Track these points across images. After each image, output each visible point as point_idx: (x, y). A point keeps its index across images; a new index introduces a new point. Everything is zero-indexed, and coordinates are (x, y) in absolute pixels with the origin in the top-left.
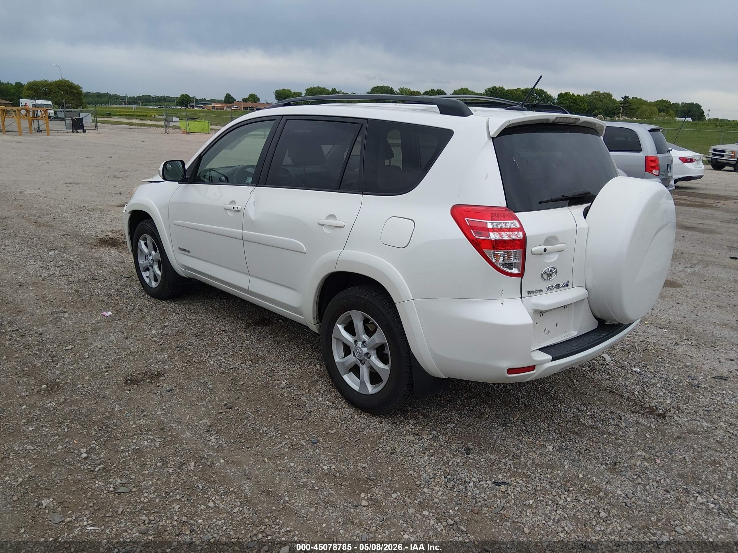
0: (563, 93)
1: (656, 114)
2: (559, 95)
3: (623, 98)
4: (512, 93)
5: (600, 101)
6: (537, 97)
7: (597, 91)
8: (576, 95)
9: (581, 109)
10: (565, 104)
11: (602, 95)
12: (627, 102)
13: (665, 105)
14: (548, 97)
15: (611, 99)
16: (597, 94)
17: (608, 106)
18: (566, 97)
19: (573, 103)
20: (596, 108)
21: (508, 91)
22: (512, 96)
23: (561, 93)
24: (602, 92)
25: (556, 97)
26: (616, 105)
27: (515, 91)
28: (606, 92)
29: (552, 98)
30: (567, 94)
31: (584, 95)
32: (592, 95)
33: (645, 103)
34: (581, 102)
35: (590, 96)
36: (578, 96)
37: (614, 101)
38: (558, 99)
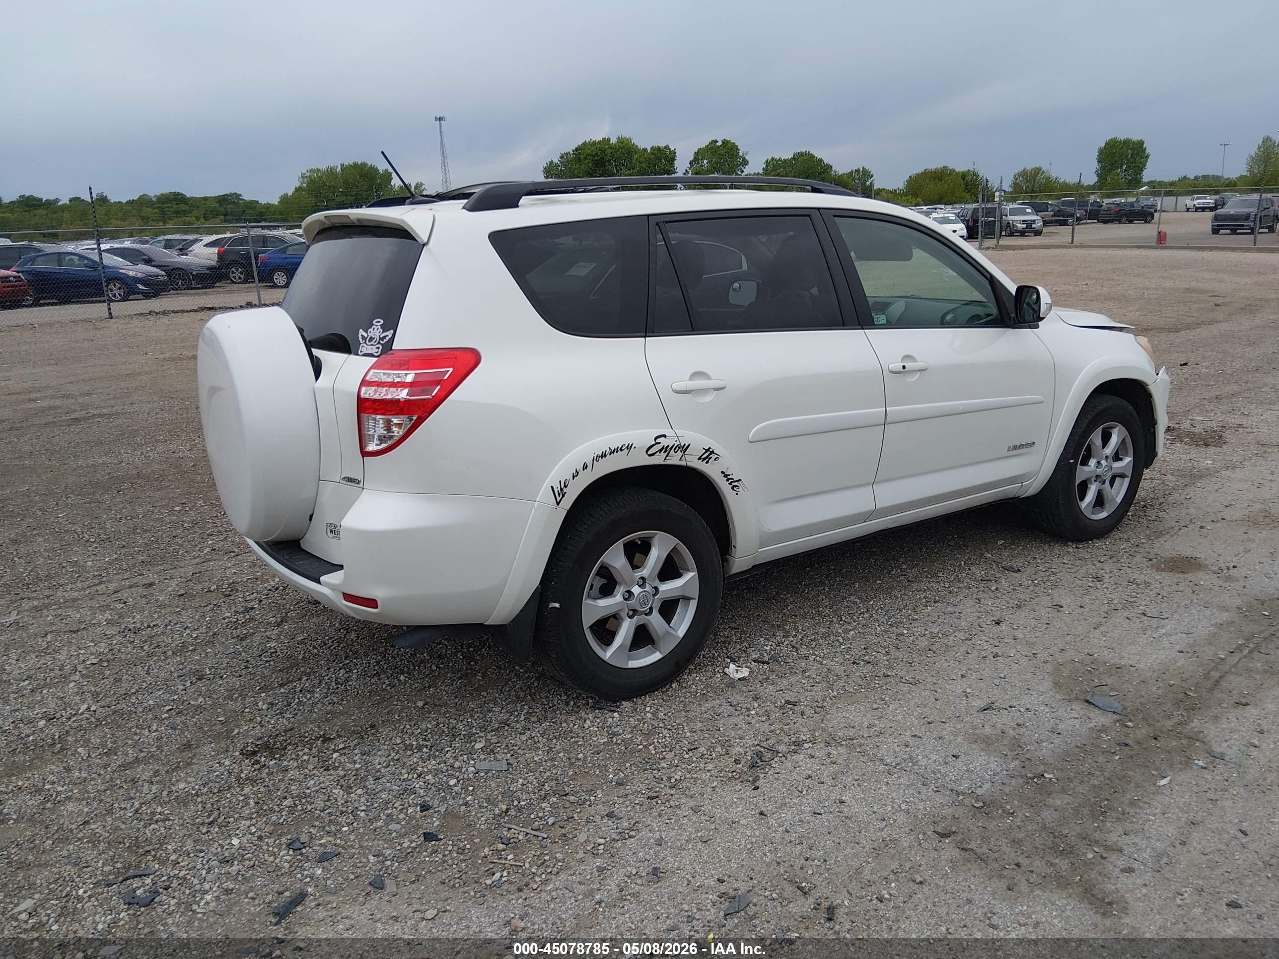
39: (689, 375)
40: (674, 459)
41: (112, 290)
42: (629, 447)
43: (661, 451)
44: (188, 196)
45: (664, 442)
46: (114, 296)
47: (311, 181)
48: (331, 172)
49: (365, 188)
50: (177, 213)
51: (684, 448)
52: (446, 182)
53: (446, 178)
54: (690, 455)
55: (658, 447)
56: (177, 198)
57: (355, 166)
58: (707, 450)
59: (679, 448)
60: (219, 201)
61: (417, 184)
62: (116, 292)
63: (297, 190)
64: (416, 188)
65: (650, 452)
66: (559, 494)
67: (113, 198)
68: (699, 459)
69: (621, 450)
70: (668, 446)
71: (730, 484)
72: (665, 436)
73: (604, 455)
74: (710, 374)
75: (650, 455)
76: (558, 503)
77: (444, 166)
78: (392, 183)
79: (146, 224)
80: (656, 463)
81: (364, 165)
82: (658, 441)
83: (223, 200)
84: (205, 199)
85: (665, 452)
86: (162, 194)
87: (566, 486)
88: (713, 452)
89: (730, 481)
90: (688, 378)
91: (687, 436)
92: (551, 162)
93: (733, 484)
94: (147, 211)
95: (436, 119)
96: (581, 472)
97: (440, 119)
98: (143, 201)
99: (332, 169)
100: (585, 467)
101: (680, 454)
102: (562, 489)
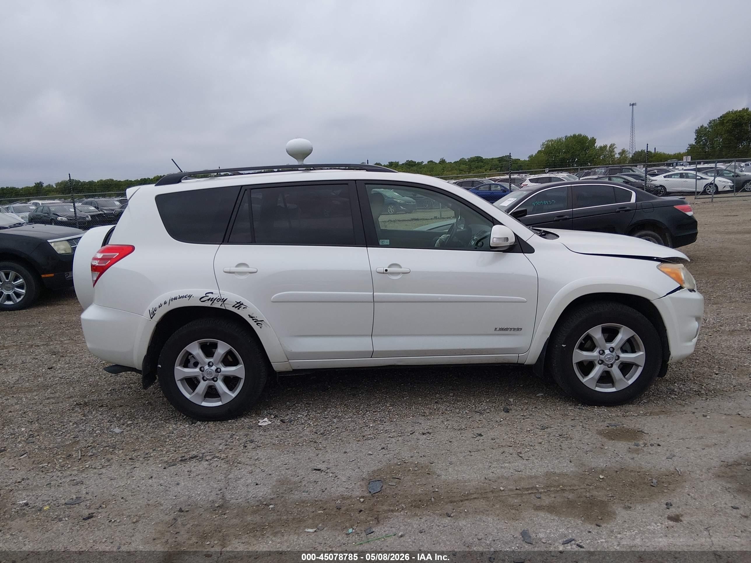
39: (236, 264)
40: (217, 305)
41: (389, 209)
42: (190, 296)
43: (208, 300)
44: (484, 158)
45: (211, 296)
46: (390, 212)
47: (547, 147)
48: (559, 141)
49: (578, 148)
50: (477, 168)
51: (224, 301)
52: (632, 142)
53: (632, 140)
54: (226, 304)
55: (208, 298)
56: (478, 160)
57: (574, 136)
58: (238, 303)
59: (220, 300)
60: (499, 161)
61: (611, 145)
62: (391, 210)
63: (539, 152)
64: (610, 147)
65: (202, 300)
66: (153, 314)
67: (448, 161)
68: (233, 306)
69: (185, 297)
70: (213, 298)
71: (255, 322)
72: (212, 293)
73: (175, 299)
74: (249, 265)
75: (202, 301)
76: (151, 318)
77: (632, 132)
78: (596, 145)
79: (460, 173)
80: (206, 305)
81: (580, 135)
82: (207, 295)
83: (501, 159)
84: (493, 159)
85: (211, 301)
86: (471, 158)
87: (155, 311)
88: (242, 304)
89: (255, 320)
90: (235, 266)
91: (225, 294)
92: (702, 127)
93: (257, 322)
94: (463, 167)
95: (630, 105)
96: (163, 305)
97: (633, 105)
98: (462, 162)
99: (560, 139)
100: (165, 303)
101: (220, 303)
102: (153, 312)
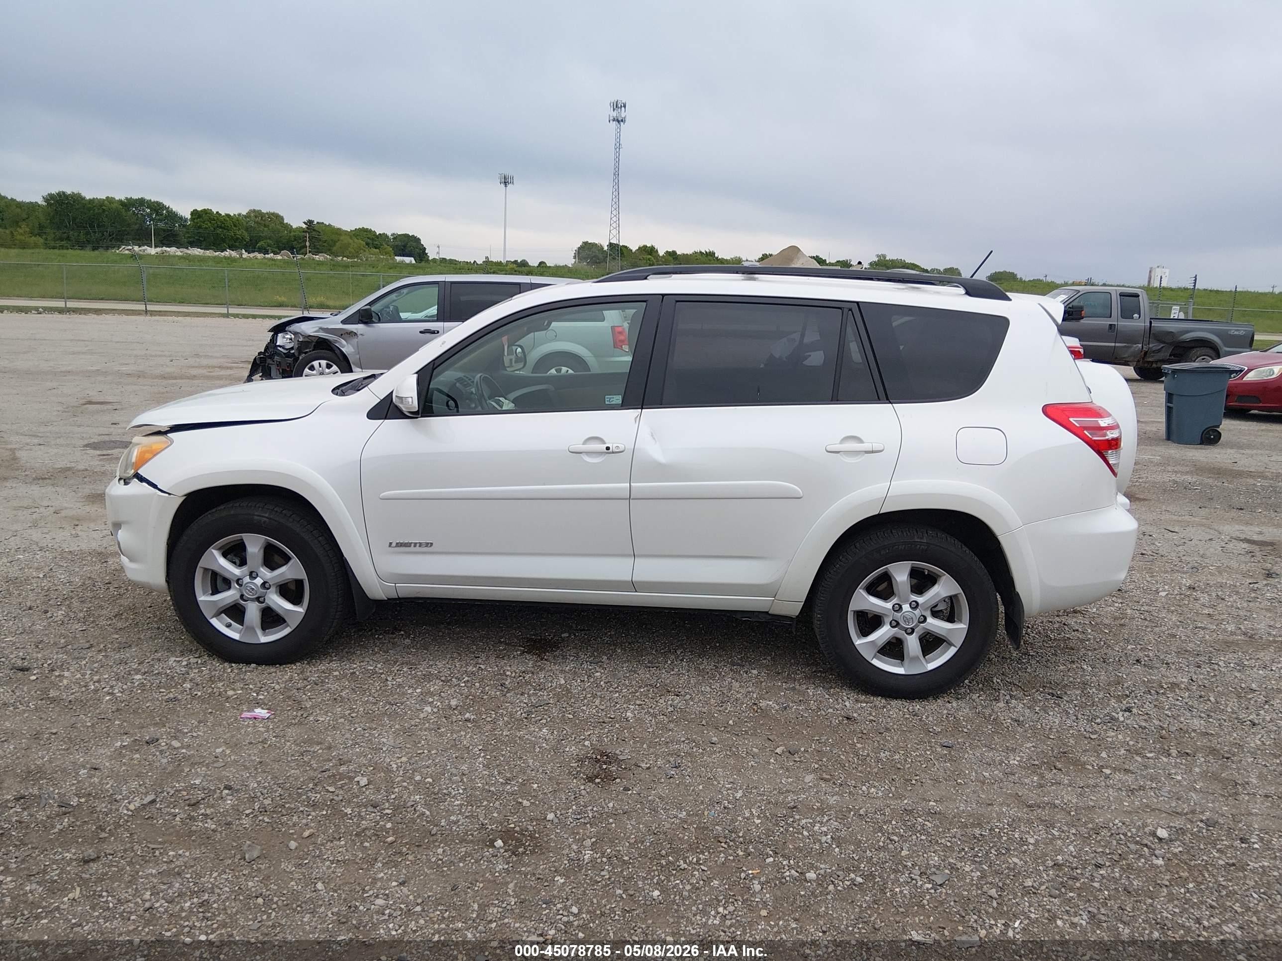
0: (199, 209)
1: (365, 251)
2: (192, 214)
3: (304, 223)
4: (101, 206)
5: (265, 226)
6: (151, 214)
7: (257, 209)
8: (223, 214)
9: (238, 239)
10: (206, 228)
11: (267, 216)
12: (314, 230)
13: (369, 236)
14: (172, 216)
15: (284, 224)
16: (257, 214)
17: (280, 235)
18: (205, 217)
19: (221, 227)
20: (260, 238)
21: (92, 201)
22: (101, 211)
23: (196, 210)
24: (265, 212)
25: (189, 217)
26: (292, 234)
27: (106, 202)
28: (272, 211)
29: (181, 218)
30: (206, 212)
31: (235, 215)
32: (248, 216)
33: (339, 232)
34: (235, 226)
35: (245, 217)
36: (228, 215)
37: (287, 227)
38: (192, 219)
